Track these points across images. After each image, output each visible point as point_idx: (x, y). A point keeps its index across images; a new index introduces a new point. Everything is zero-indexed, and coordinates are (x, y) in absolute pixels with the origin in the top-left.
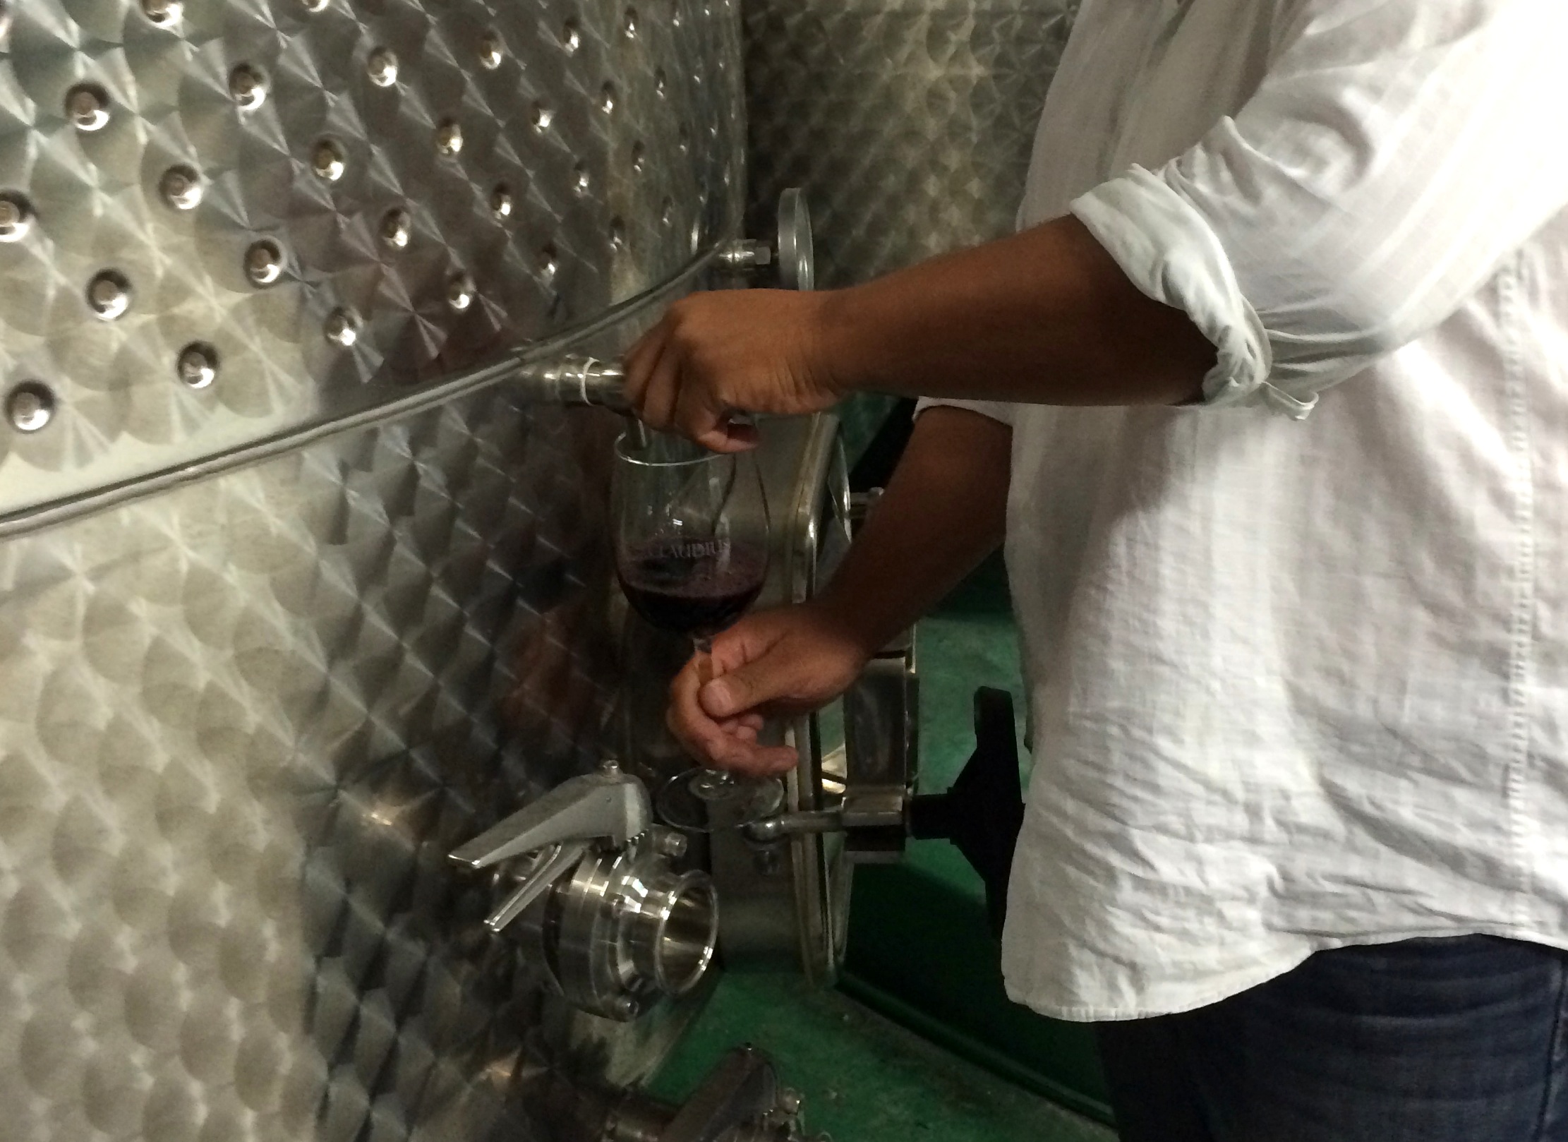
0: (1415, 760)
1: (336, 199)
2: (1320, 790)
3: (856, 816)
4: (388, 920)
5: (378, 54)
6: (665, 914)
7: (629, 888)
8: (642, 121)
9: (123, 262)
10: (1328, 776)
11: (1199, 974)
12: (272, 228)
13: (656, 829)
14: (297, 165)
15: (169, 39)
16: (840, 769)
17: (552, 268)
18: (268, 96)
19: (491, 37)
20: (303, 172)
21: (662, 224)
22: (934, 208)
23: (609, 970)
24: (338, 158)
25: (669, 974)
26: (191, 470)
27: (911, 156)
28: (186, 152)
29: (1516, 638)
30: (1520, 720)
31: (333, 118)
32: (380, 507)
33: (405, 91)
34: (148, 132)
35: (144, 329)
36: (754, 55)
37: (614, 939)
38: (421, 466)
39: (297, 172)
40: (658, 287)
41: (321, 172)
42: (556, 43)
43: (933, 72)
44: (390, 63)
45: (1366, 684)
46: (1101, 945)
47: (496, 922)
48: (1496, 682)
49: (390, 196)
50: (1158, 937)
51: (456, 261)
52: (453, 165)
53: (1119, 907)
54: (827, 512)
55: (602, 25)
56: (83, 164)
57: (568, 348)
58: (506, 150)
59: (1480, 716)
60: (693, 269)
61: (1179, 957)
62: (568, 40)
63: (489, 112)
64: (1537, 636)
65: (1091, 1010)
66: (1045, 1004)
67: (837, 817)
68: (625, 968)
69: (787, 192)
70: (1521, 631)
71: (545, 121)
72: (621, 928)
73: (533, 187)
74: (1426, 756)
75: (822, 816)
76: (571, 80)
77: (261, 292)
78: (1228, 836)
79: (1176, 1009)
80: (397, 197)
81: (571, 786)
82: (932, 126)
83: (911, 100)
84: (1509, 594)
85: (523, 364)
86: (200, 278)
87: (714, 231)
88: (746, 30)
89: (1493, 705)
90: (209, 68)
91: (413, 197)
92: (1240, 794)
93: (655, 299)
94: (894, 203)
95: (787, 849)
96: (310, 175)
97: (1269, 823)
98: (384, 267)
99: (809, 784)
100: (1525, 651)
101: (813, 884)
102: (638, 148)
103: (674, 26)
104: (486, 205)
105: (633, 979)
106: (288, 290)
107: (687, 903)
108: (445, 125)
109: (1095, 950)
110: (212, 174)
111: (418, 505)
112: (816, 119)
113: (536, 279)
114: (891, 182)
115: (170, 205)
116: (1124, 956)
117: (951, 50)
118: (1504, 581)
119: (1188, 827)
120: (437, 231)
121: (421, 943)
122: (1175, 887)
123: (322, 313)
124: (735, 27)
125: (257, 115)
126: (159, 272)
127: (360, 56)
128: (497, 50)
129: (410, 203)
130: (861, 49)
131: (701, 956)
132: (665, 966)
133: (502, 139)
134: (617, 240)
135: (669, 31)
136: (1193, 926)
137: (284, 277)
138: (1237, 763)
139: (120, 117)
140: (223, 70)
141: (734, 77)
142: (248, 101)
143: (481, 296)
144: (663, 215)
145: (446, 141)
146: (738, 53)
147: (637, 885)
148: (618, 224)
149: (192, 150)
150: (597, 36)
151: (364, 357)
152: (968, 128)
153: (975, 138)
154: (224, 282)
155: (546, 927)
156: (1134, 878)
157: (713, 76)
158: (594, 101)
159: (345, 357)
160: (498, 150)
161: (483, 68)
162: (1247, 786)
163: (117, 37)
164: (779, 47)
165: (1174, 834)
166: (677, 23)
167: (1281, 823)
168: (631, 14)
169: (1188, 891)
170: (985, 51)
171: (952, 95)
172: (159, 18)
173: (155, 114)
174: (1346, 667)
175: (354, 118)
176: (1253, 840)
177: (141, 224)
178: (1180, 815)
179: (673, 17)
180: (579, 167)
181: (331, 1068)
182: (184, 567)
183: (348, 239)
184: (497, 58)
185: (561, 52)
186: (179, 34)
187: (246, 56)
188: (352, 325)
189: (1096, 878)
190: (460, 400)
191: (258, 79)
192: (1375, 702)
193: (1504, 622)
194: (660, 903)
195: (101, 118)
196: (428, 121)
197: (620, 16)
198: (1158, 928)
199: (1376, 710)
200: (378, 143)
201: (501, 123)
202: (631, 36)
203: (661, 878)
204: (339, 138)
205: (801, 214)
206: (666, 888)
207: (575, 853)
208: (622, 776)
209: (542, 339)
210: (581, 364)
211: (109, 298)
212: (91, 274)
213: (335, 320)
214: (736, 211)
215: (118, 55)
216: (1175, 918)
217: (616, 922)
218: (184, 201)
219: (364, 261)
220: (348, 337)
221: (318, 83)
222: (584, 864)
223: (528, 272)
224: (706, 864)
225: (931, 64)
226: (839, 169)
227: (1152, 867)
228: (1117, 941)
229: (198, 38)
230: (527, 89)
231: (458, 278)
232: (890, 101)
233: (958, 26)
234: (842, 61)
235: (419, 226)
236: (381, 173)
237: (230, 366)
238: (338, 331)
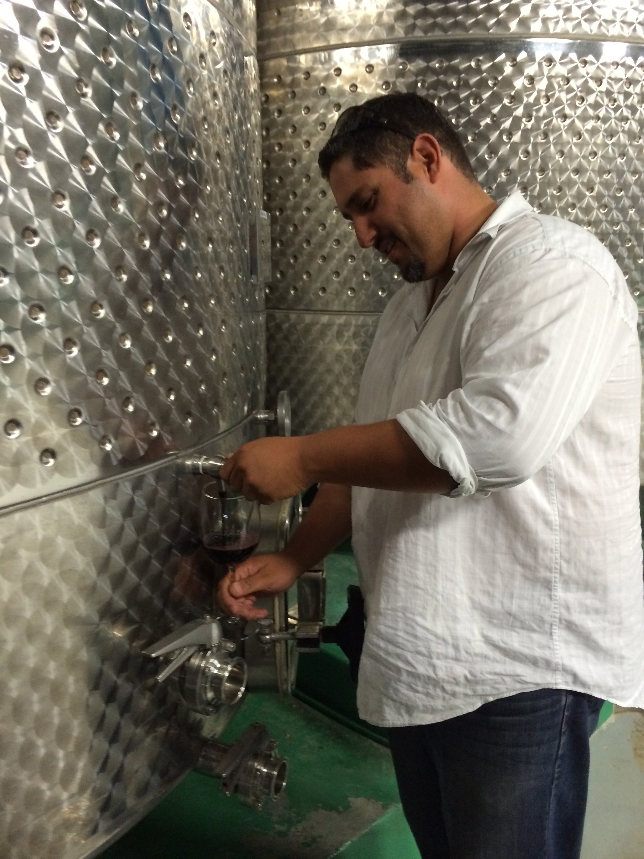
0: (518, 624)
1: (105, 392)
2: (483, 639)
3: (301, 635)
4: (118, 675)
5: (123, 336)
6: (227, 674)
7: (213, 664)
8: (226, 364)
9: (19, 415)
10: (485, 632)
11: (433, 711)
12: (79, 404)
13: (224, 641)
14: (90, 379)
15: (39, 328)
16: (295, 614)
17: (190, 421)
18: (79, 351)
19: (168, 329)
20: (92, 381)
21: (233, 404)
22: (337, 400)
23: (204, 696)
24: (106, 376)
25: (227, 697)
26: (44, 499)
27: (329, 379)
28: (45, 373)
29: (553, 575)
30: (556, 606)
31: (105, 360)
32: (119, 514)
33: (134, 350)
34: (30, 364)
35: (27, 442)
36: (270, 338)
37: (206, 683)
38: (136, 498)
39: (89, 381)
40: (231, 428)
41: (99, 381)
42: (194, 333)
43: (338, 347)
44: (128, 339)
45: (498, 595)
46: (395, 697)
47: (161, 677)
48: (547, 592)
49: (125, 391)
50: (418, 695)
51: (152, 417)
52: (152, 380)
53: (402, 683)
54: (293, 515)
55: (212, 326)
56: (4, 378)
57: (194, 452)
58: (173, 374)
59: (542, 606)
60: (245, 421)
61: (426, 703)
62: (198, 331)
63: (166, 359)
64: (561, 574)
65: (391, 722)
66: (373, 720)
67: (293, 634)
68: (210, 695)
69: (282, 392)
70: (556, 573)
71: (189, 363)
72: (209, 679)
73: (183, 389)
74: (522, 622)
75: (288, 634)
76: (199, 347)
77: (74, 429)
78: (446, 657)
79: (423, 723)
80: (129, 392)
81: (190, 625)
82: (337, 368)
83: (329, 358)
84: (551, 559)
85: (178, 458)
86: (49, 422)
87: (253, 407)
88: (268, 329)
89: (547, 601)
90: (56, 340)
91: (136, 392)
92: (450, 640)
93: (230, 433)
94: (322, 397)
95: (274, 646)
96: (95, 383)
97: (463, 653)
98: (123, 419)
99: (283, 620)
100: (557, 580)
101: (283, 661)
102: (225, 374)
103: (240, 328)
104: (165, 395)
105: (213, 699)
106: (85, 428)
107: (235, 669)
108: (149, 364)
109: (393, 700)
110: (55, 381)
111: (135, 513)
112: (293, 364)
113: (183, 425)
114: (321, 389)
115: (38, 393)
116: (404, 702)
117: (345, 339)
118: (549, 553)
119: (429, 652)
120: (145, 405)
121: (131, 684)
122: (423, 676)
123: (98, 437)
124: (264, 328)
125: (74, 359)
126: (33, 420)
127: (116, 336)
128: (170, 335)
129: (135, 394)
130: (311, 338)
131: (239, 690)
132: (226, 694)
133: (171, 370)
134: (216, 410)
135: (238, 329)
136: (431, 691)
137: (84, 423)
138: (448, 628)
139: (19, 358)
140: (61, 340)
141: (263, 347)
142: (70, 353)
143: (162, 432)
144: (233, 400)
145: (149, 370)
146: (264, 338)
147: (216, 662)
148: (216, 404)
149: (48, 372)
150: (210, 330)
151: (114, 454)
152: (350, 369)
153: (353, 373)
154: (60, 424)
155: (180, 678)
156: (408, 672)
157: (255, 347)
158: (208, 356)
159: (107, 456)
160: (170, 374)
161: (165, 342)
162: (453, 637)
163: (19, 326)
164: (280, 336)
165: (423, 655)
166: (241, 326)
167: (467, 652)
168: (224, 322)
169: (429, 677)
170: (358, 340)
171: (345, 356)
172: (36, 319)
173: (33, 357)
174: (491, 590)
175: (113, 360)
176: (457, 660)
177: (26, 400)
178: (426, 648)
179: (240, 323)
180: (201, 382)
181: (95, 733)
182: (40, 537)
183: (109, 408)
184: (170, 338)
185: (196, 337)
186: (44, 325)
187: (70, 335)
188: (110, 442)
189: (392, 671)
190: (152, 472)
191: (75, 344)
192: (502, 603)
193: (550, 570)
194: (225, 670)
195: (11, 358)
196: (142, 362)
197: (219, 323)
198: (417, 692)
199: (503, 607)
200: (122, 371)
201: (171, 364)
202: (223, 330)
203: (225, 660)
204: (106, 368)
205: (287, 401)
206: (227, 664)
207: (192, 650)
208: (211, 620)
209: (186, 448)
210: (200, 458)
211: (13, 430)
212: (5, 421)
213: (103, 440)
214: (262, 398)
215: (19, 333)
216: (424, 687)
217: (207, 677)
218: (44, 392)
219: (115, 417)
220: (108, 447)
221: (99, 346)
222: (196, 655)
223: (180, 422)
224: (243, 655)
225: (337, 344)
226: (301, 383)
227: (414, 668)
228: (401, 696)
229: (51, 327)
230: (182, 350)
231: (153, 424)
232: (321, 358)
233: (348, 331)
234: (304, 342)
235: (137, 403)
236: (123, 382)
237: (60, 458)
238: (104, 444)
